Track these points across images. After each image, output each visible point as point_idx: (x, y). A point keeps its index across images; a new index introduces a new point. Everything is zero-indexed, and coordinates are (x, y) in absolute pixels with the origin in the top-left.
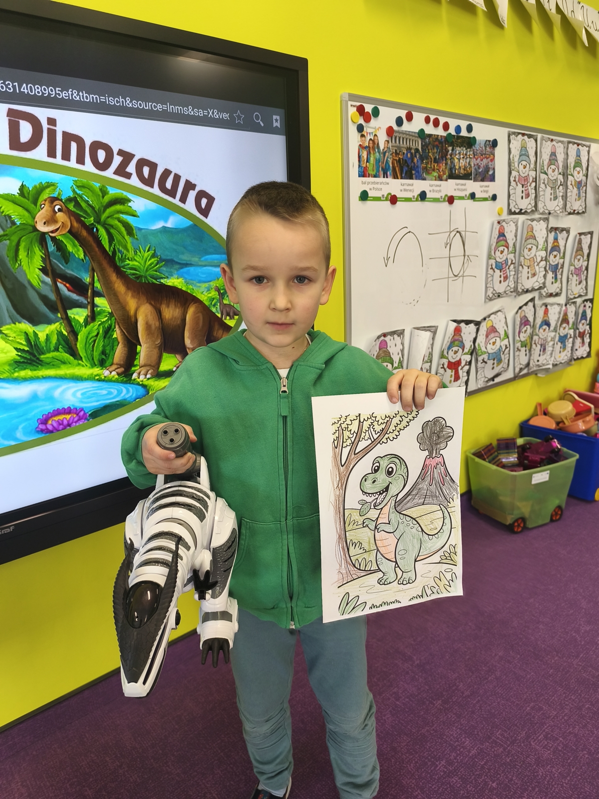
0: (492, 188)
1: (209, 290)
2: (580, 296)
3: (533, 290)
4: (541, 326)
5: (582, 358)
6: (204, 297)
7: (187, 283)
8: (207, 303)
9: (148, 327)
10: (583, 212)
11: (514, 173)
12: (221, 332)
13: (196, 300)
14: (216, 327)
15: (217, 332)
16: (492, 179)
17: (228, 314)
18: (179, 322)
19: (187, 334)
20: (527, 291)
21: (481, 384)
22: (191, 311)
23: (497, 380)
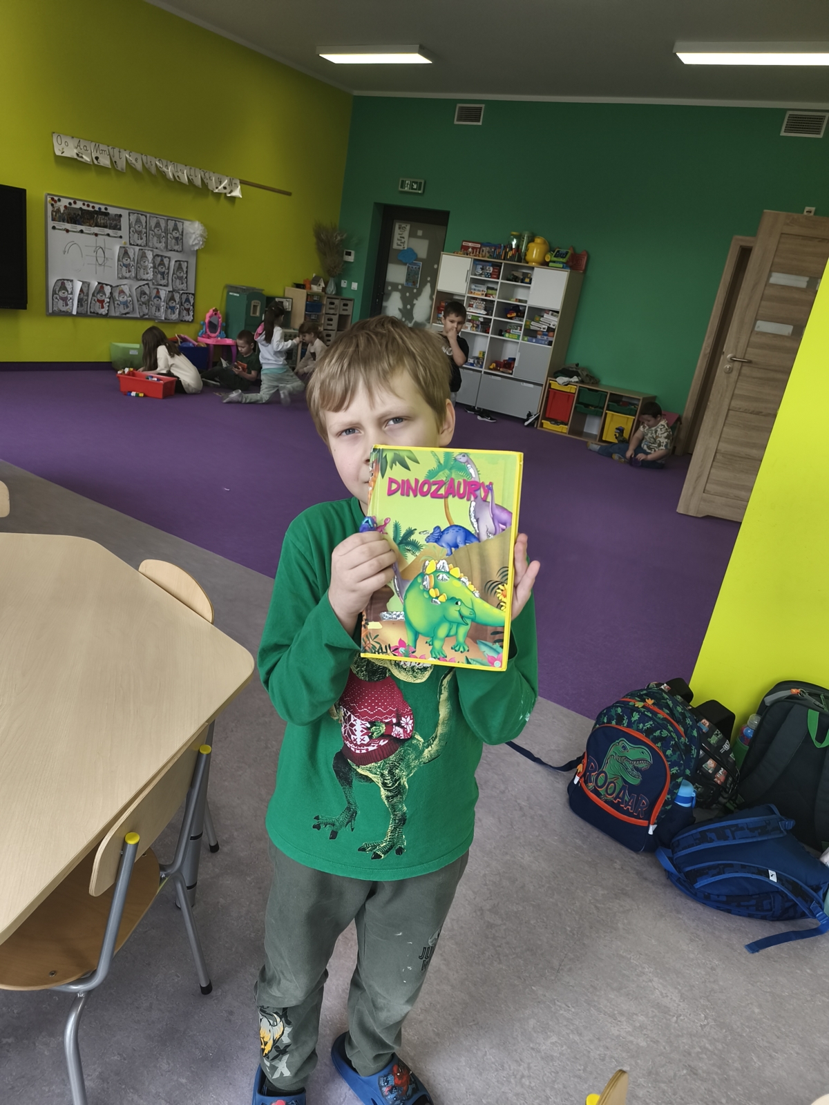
0: (119, 233)
2: (183, 290)
3: (147, 280)
4: (154, 298)
5: (188, 321)
10: (181, 251)
11: (132, 229)
16: (120, 229)
20: (144, 280)
21: (117, 314)
23: (128, 315)
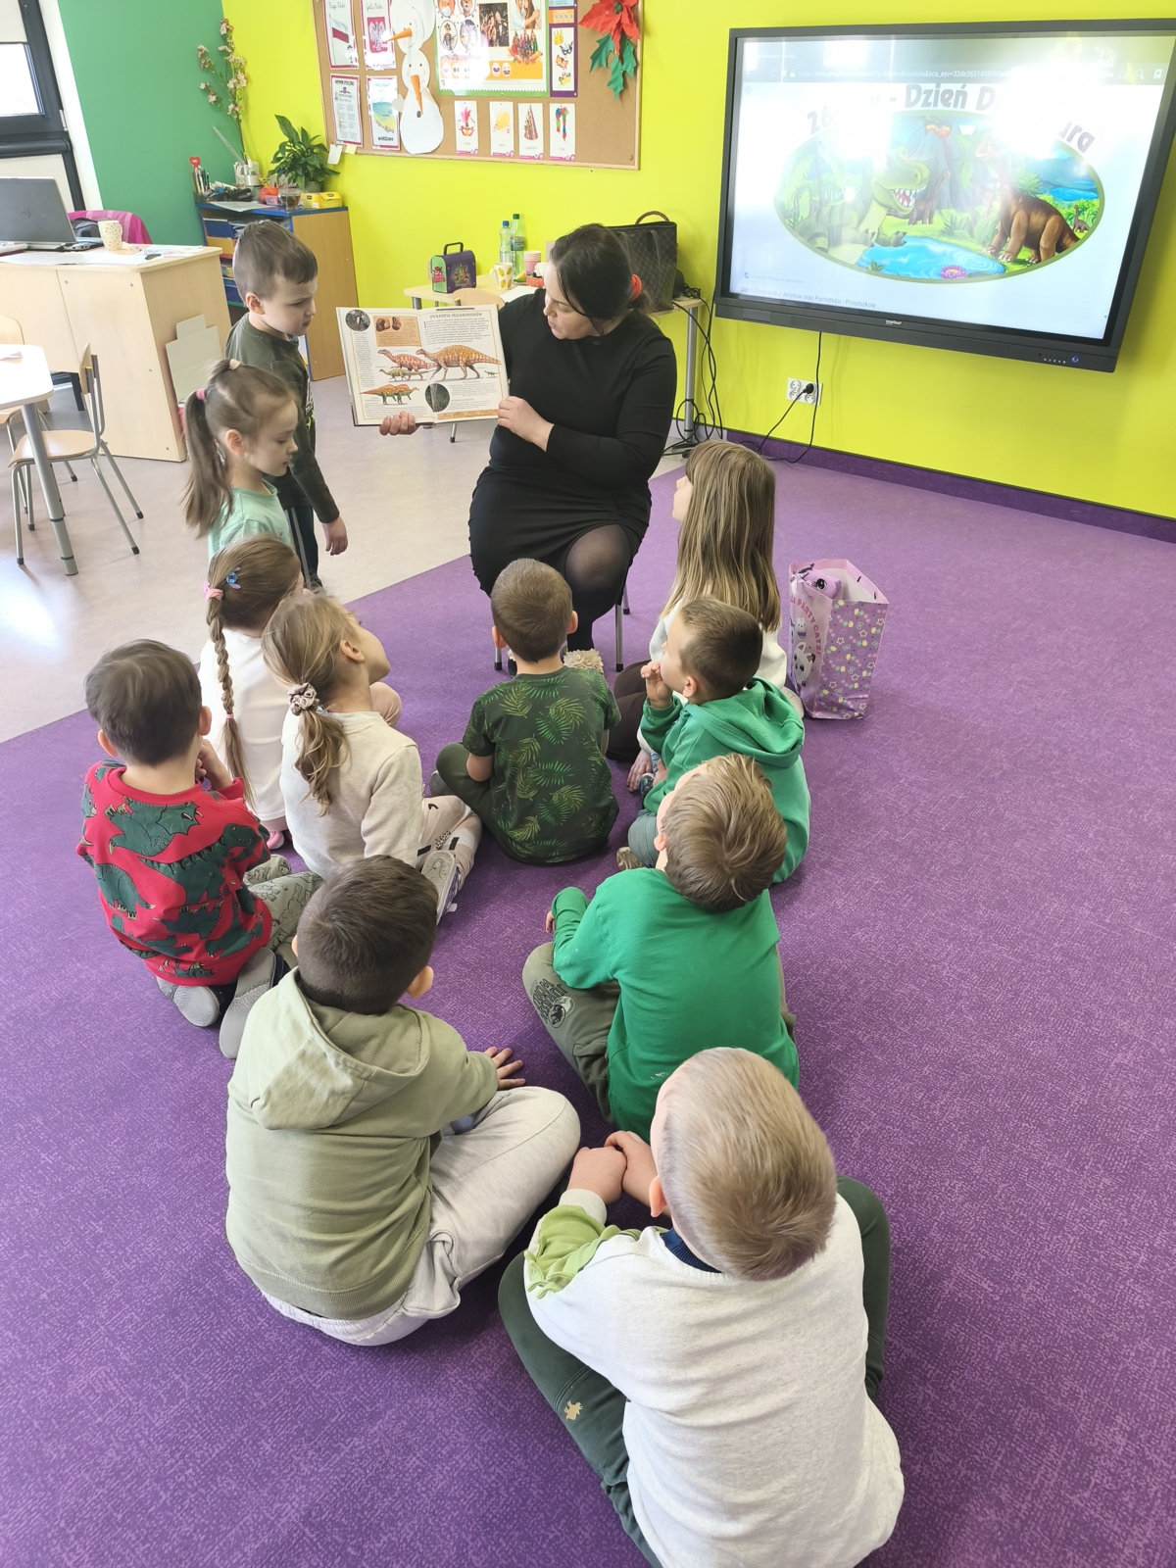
1: (1069, 207)
6: (1064, 212)
7: (1054, 199)
8: (1065, 217)
9: (1019, 225)
12: (1069, 240)
13: (1057, 213)
14: (1067, 236)
15: (1067, 241)
17: (1080, 228)
18: (1040, 226)
19: (1043, 236)
22: (1052, 220)
